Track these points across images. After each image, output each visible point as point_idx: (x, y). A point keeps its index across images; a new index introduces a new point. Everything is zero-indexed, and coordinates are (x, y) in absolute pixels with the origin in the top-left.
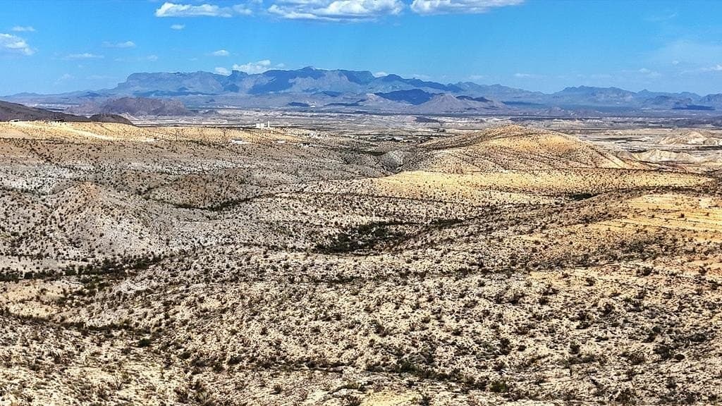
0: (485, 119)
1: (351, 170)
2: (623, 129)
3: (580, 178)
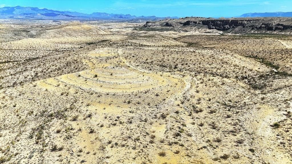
2: (108, 23)
3: (91, 38)
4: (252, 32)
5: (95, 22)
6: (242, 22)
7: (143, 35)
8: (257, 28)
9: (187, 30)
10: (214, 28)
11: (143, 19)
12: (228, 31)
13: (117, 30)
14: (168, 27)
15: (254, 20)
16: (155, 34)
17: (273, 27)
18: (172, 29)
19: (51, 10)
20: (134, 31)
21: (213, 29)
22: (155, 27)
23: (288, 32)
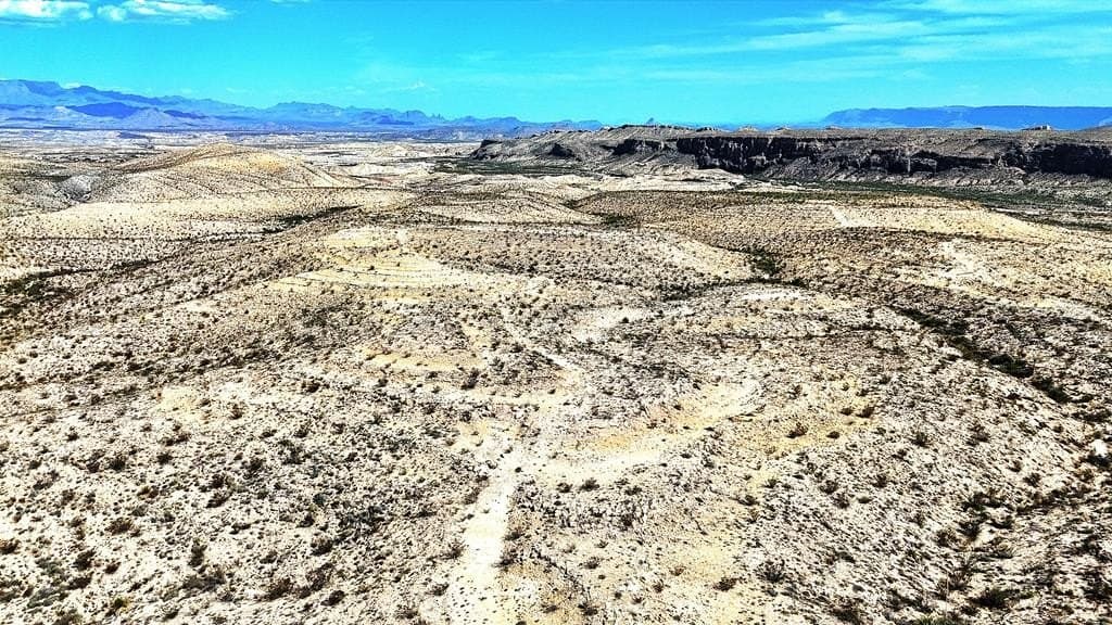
0: (197, 135)
1: (21, 201)
2: (336, 142)
3: (290, 199)
4: (842, 177)
5: (286, 137)
6: (807, 146)
7: (469, 189)
8: (854, 164)
9: (627, 172)
10: (717, 164)
11: (471, 129)
12: (764, 173)
13: (375, 170)
14: (561, 162)
15: (845, 139)
16: (507, 186)
17: (905, 163)
18: (573, 167)
19: (111, 94)
20: (438, 174)
21: (713, 166)
22: (513, 159)
23: (953, 178)
